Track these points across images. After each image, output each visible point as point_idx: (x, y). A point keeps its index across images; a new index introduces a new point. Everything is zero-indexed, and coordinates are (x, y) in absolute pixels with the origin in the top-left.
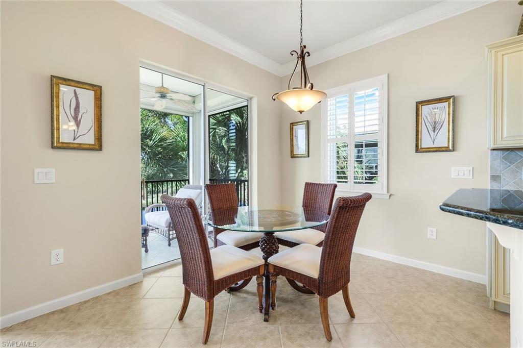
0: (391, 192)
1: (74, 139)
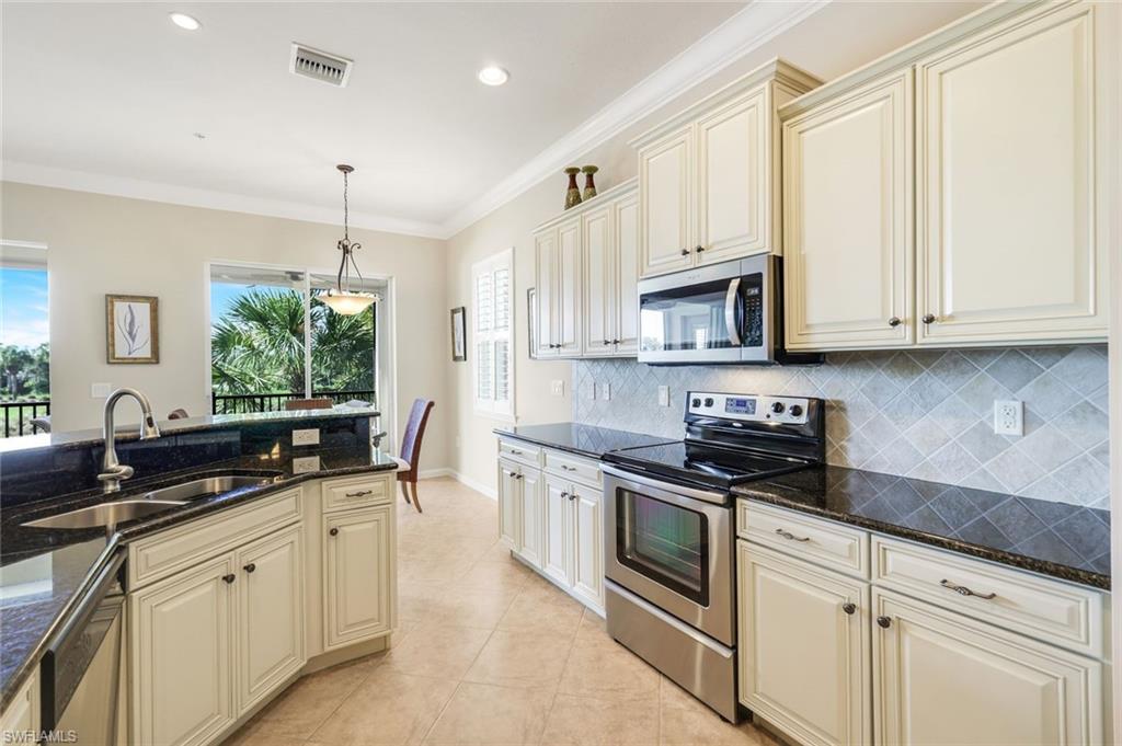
1: (130, 353)
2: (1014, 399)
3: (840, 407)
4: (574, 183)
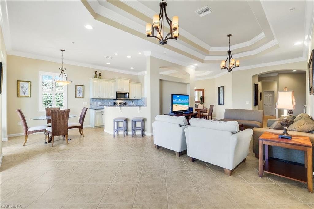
4: (96, 73)
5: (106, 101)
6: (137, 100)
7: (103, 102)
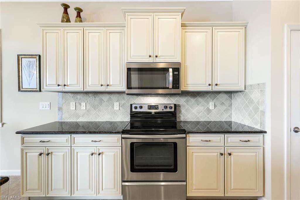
0: (4, 122)
2: (213, 102)
3: (179, 106)
4: (66, 12)
5: (105, 98)
6: (225, 96)
7: (96, 103)
